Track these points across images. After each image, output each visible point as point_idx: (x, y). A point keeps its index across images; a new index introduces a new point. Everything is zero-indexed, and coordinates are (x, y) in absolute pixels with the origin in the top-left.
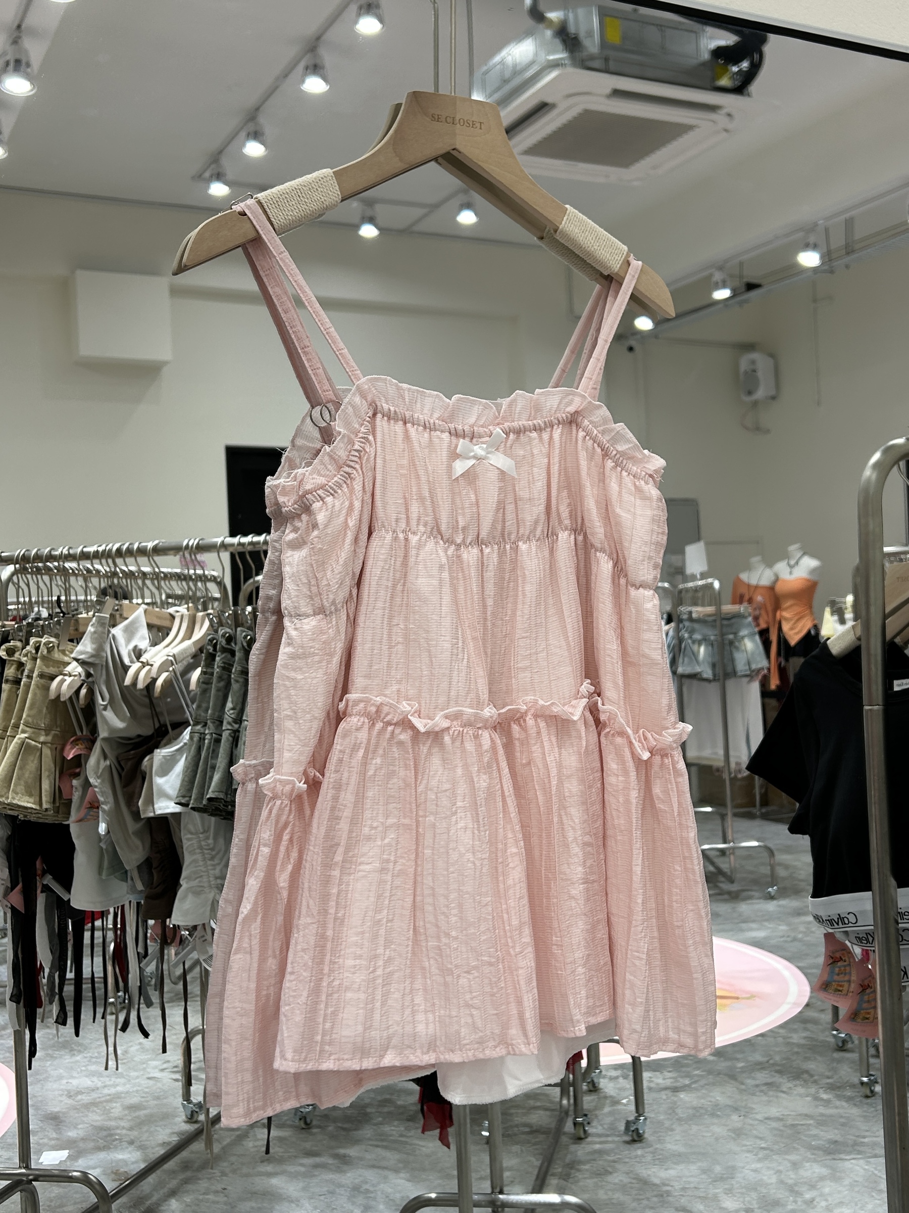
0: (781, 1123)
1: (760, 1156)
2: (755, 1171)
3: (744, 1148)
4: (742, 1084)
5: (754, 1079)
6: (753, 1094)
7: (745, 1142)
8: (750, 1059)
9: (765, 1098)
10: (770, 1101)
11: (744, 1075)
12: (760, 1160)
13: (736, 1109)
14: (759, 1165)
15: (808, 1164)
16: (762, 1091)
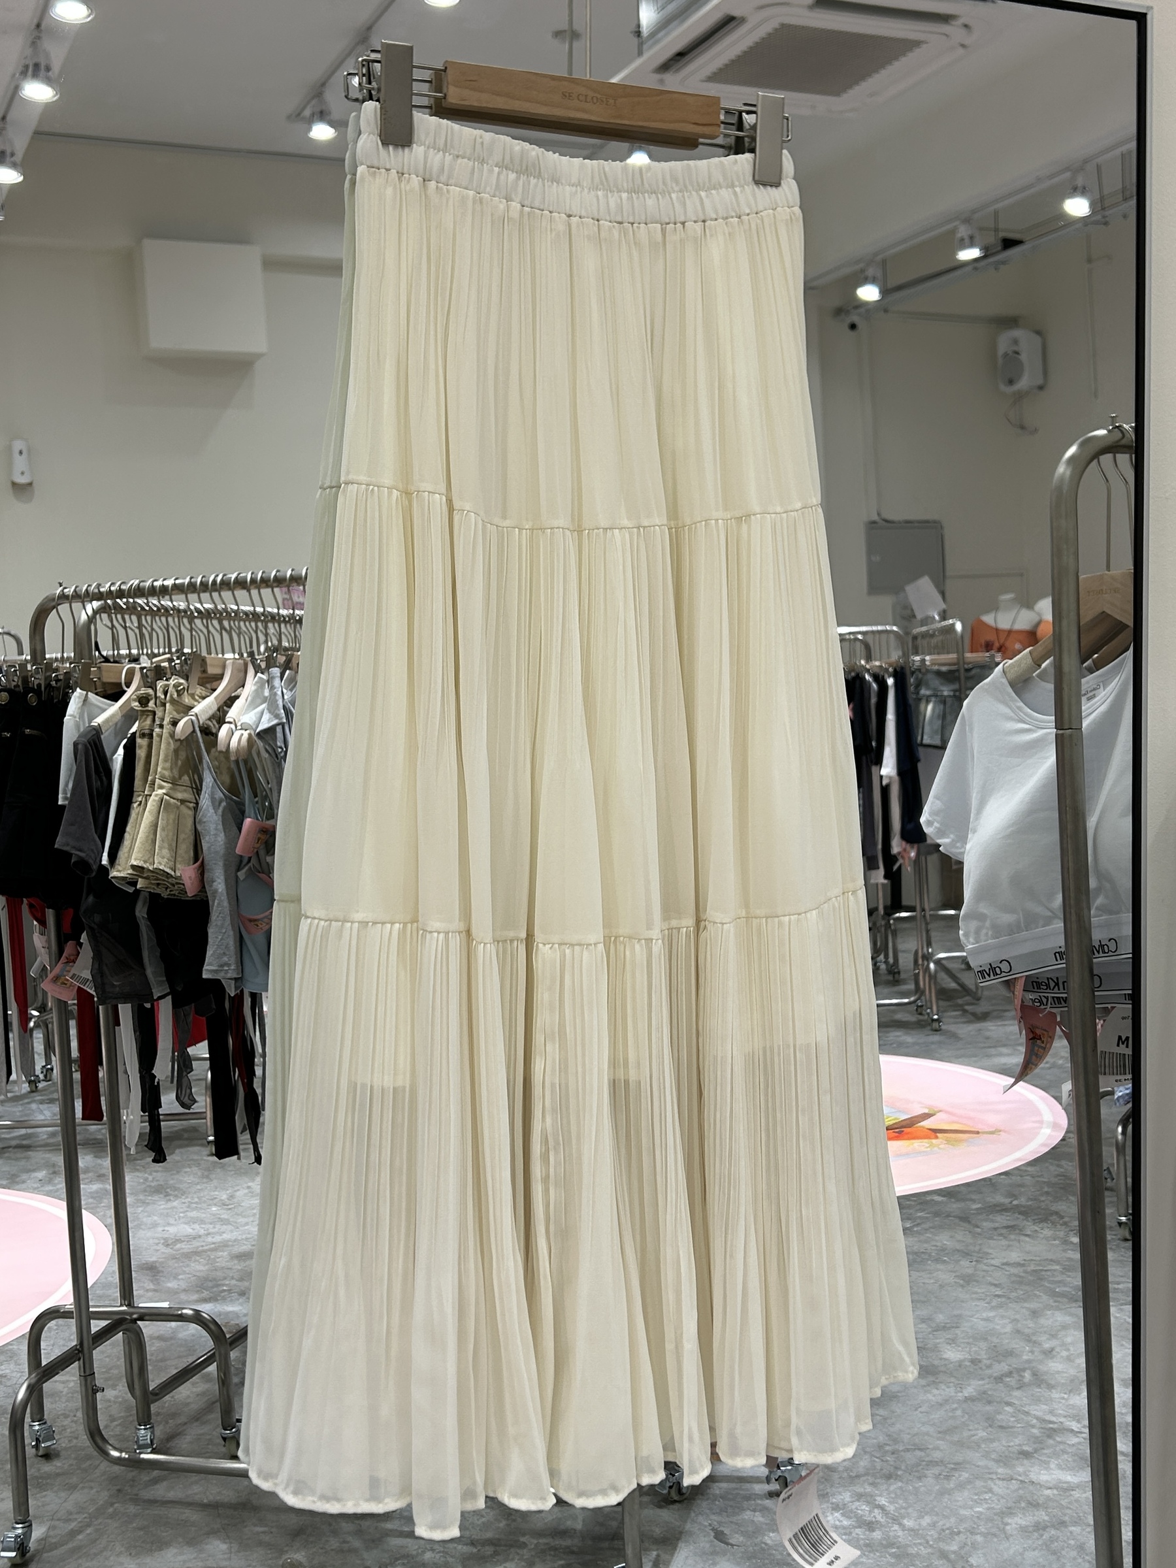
0: (1021, 1269)
1: (993, 1304)
2: (987, 1320)
3: (974, 1296)
4: (978, 1227)
5: (992, 1221)
6: (991, 1238)
7: (976, 1289)
8: (988, 1199)
9: (1004, 1242)
10: (1009, 1246)
11: (980, 1217)
12: (993, 1308)
13: (966, 1254)
14: (991, 1314)
15: (1049, 1312)
16: (1001, 1235)
